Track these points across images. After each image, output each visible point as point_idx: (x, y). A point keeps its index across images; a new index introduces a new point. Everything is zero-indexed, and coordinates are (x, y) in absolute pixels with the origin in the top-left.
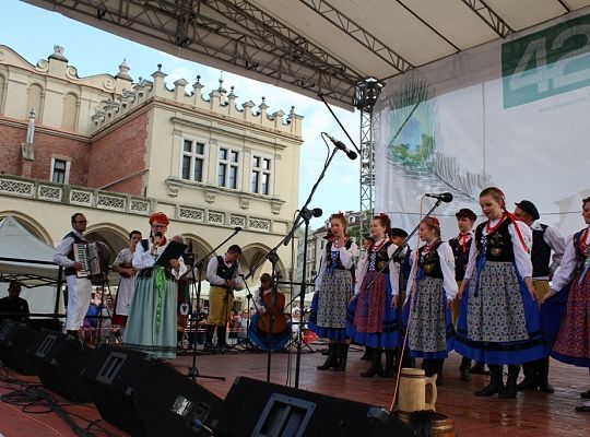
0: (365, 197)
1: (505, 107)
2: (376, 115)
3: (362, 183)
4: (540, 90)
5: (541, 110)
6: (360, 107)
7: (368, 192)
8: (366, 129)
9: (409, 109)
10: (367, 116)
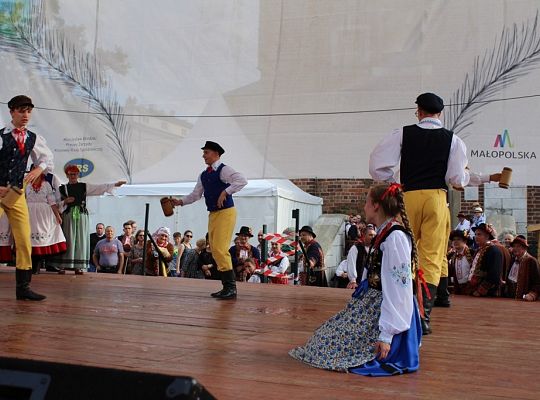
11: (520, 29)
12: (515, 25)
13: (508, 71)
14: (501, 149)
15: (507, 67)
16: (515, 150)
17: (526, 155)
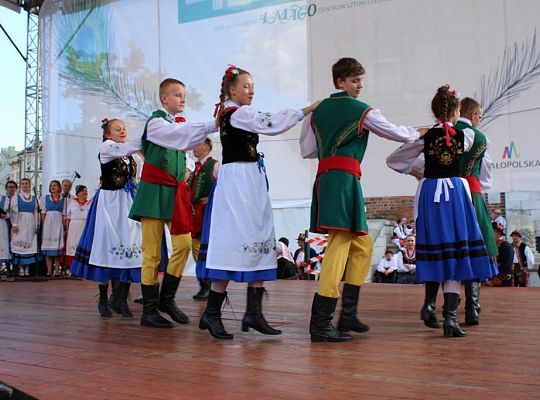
0: (31, 111)
1: (181, 21)
2: (47, 19)
3: (27, 95)
4: (215, 8)
5: (216, 29)
6: (27, 8)
7: (34, 105)
8: (34, 34)
9: (82, 14)
10: (35, 18)
11: (520, 48)
12: (516, 45)
13: (511, 86)
14: (509, 160)
15: (510, 84)
16: (521, 160)
17: (531, 164)
